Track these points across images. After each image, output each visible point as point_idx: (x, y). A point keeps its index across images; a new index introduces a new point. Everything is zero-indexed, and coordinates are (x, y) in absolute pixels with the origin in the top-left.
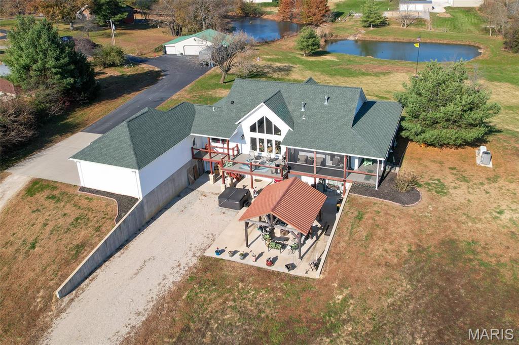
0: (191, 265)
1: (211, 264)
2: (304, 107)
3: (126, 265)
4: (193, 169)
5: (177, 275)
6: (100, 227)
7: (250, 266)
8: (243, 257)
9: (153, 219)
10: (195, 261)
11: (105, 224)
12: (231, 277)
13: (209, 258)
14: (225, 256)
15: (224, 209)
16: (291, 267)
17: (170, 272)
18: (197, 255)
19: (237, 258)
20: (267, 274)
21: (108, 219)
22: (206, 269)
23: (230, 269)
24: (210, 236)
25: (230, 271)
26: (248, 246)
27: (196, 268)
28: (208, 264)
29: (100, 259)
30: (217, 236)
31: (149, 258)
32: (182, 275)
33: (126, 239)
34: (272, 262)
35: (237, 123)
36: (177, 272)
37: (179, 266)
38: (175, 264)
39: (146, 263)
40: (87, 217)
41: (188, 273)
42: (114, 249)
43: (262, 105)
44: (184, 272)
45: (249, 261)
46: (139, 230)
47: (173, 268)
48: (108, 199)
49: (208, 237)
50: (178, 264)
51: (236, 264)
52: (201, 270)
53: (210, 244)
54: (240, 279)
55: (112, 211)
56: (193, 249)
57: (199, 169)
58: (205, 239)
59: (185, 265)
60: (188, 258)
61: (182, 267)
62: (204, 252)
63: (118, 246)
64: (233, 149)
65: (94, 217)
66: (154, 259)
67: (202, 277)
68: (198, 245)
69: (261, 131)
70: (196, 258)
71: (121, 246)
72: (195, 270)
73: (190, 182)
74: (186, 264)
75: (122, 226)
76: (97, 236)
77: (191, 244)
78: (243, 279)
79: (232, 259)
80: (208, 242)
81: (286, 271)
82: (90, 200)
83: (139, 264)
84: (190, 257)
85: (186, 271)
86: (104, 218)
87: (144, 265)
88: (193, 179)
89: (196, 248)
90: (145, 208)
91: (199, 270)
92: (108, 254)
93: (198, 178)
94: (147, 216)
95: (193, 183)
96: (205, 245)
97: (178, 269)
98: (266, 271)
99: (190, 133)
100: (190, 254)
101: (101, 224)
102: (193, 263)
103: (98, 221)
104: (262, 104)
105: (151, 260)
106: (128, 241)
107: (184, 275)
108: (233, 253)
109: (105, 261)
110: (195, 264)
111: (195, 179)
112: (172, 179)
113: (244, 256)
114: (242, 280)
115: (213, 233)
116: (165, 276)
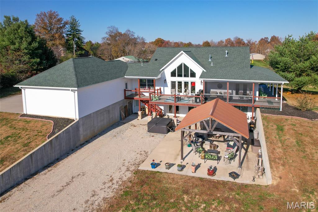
0: (125, 179)
1: (147, 177)
2: (211, 58)
3: (50, 182)
4: (125, 108)
5: (108, 190)
6: (29, 143)
7: (190, 176)
8: (180, 168)
9: (88, 142)
10: (129, 175)
11: (36, 140)
12: (172, 189)
13: (144, 172)
14: (162, 169)
15: (152, 134)
16: (234, 175)
17: (101, 187)
18: (131, 169)
19: (174, 170)
20: (213, 183)
21: (40, 136)
22: (142, 183)
23: (170, 181)
24: (143, 153)
25: (171, 183)
26: (183, 159)
27: (131, 182)
28: (144, 178)
29: (21, 176)
30: (149, 153)
31: (78, 174)
32: (115, 190)
33: (57, 158)
34: (212, 172)
35: (161, 70)
36: (109, 187)
37: (111, 180)
38: (107, 179)
39: (74, 179)
40: (19, 135)
41: (122, 187)
42: (40, 166)
43: (182, 54)
44: (117, 186)
45: (189, 172)
46: (73, 150)
47: (104, 183)
48: (45, 121)
49: (141, 154)
50: (111, 178)
51: (175, 176)
52: (137, 183)
53: (143, 159)
54: (184, 190)
55: (47, 130)
56: (126, 164)
57: (129, 109)
58: (139, 156)
59: (118, 180)
60: (121, 173)
61: (114, 181)
62: (139, 167)
63: (46, 163)
64: (158, 90)
65: (26, 135)
66: (83, 175)
67: (138, 191)
68: (131, 161)
69: (180, 75)
70: (131, 172)
71: (50, 164)
72: (130, 185)
73: (122, 117)
74: (120, 178)
75: (53, 141)
76: (23, 151)
77: (124, 160)
78: (188, 191)
79: (169, 171)
80: (142, 158)
81: (231, 180)
82: (28, 122)
83: (66, 180)
84: (123, 172)
85: (120, 185)
86: (36, 135)
87: (72, 181)
88: (124, 116)
89: (130, 163)
90: (81, 129)
91: (134, 184)
92: (33, 171)
93: (128, 116)
94: (82, 139)
95: (124, 119)
96: (138, 161)
97: (110, 184)
98: (210, 181)
99: (124, 76)
100: (124, 169)
101: (31, 141)
102: (127, 177)
103: (29, 138)
104: (182, 52)
105: (80, 176)
106: (58, 160)
107: (117, 190)
108: (170, 166)
109: (26, 179)
110: (129, 178)
111: (126, 117)
112: (107, 110)
113: (182, 167)
114: (186, 192)
115: (145, 150)
116: (94, 192)
